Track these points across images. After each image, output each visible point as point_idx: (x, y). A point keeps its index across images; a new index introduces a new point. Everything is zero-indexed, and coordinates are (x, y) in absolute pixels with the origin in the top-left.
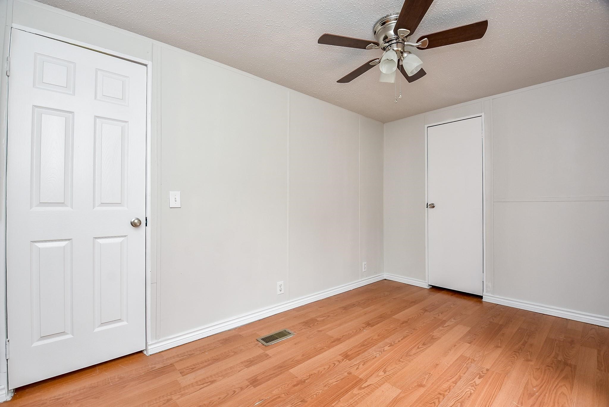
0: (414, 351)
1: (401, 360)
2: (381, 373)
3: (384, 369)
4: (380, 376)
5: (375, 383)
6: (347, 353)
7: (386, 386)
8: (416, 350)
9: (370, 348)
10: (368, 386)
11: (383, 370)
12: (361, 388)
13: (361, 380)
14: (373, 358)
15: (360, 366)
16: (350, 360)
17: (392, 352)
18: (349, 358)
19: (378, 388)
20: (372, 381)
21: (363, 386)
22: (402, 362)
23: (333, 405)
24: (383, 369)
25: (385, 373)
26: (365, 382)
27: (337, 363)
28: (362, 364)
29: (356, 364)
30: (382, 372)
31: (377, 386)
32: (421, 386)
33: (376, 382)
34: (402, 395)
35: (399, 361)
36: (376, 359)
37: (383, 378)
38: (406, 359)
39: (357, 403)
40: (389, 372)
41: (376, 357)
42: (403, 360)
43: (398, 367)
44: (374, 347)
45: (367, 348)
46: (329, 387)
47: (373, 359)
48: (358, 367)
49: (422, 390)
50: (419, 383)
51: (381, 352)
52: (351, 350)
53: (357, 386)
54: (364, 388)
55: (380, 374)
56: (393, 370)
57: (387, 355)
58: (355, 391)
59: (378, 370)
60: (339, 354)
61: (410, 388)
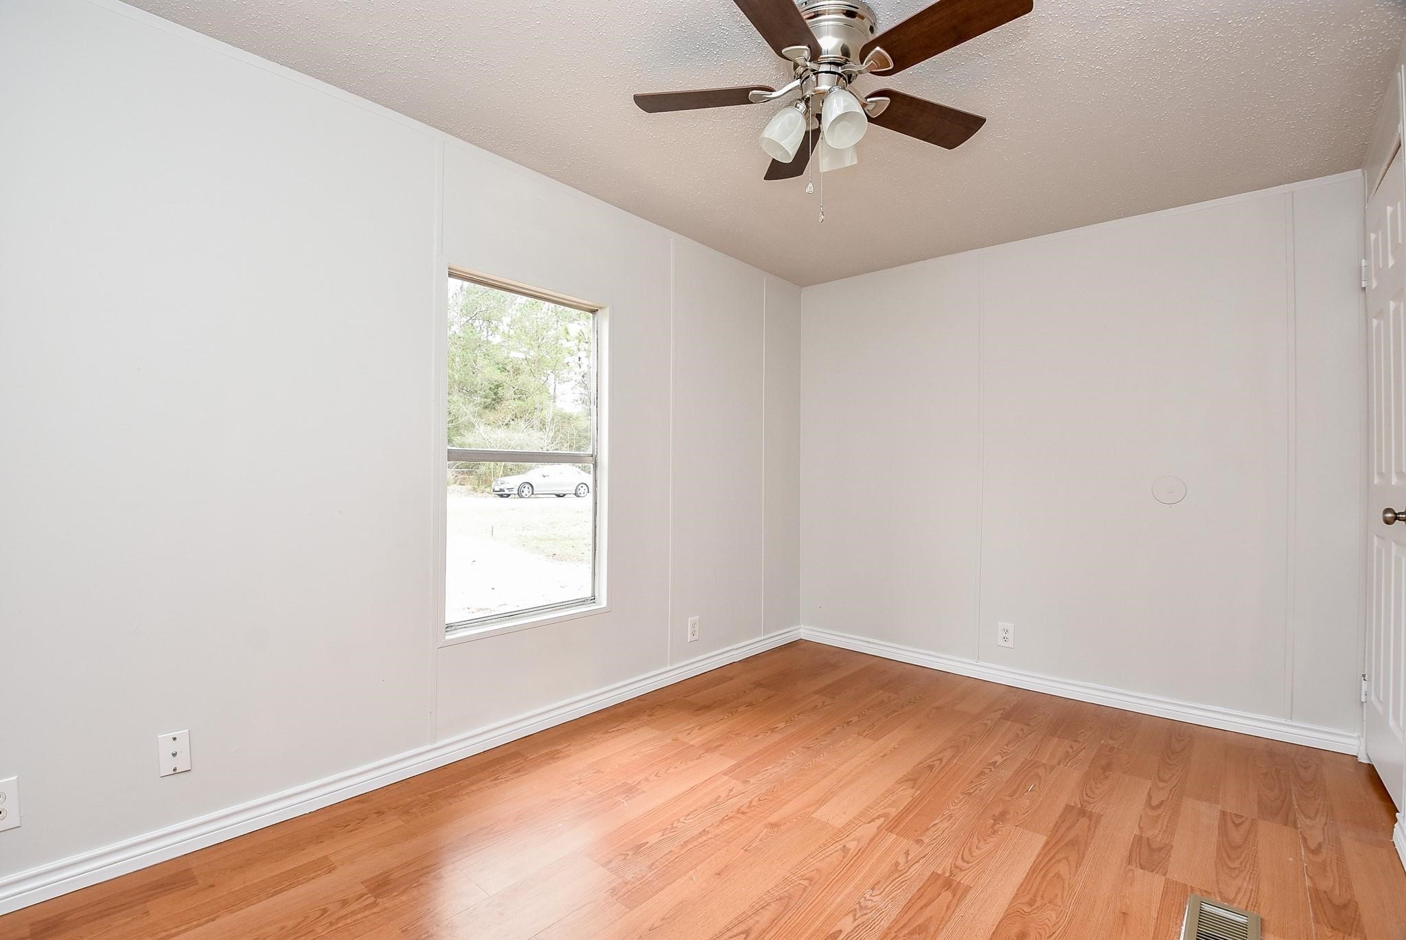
0: (766, 916)
1: (806, 883)
2: (852, 845)
3: (846, 854)
4: (853, 840)
5: (860, 826)
6: (954, 896)
7: (840, 822)
8: (758, 922)
9: (896, 921)
10: (873, 820)
11: (848, 852)
12: (886, 816)
13: (891, 829)
14: (881, 884)
15: (904, 861)
16: (935, 877)
17: (829, 910)
18: (940, 882)
19: (855, 818)
20: (869, 830)
21: (883, 819)
22: (804, 878)
23: (919, 792)
24: (849, 855)
25: (844, 846)
26: (881, 826)
27: (960, 862)
28: (901, 865)
29: (917, 866)
30: (850, 849)
31: (856, 822)
32: (774, 826)
33: (860, 828)
34: (812, 809)
35: (810, 879)
36: (872, 881)
37: (847, 836)
38: (793, 887)
39: (882, 795)
40: (836, 849)
41: (873, 889)
42: (801, 882)
43: (815, 861)
44: (885, 924)
45: (906, 919)
46: (943, 815)
47: (879, 882)
48: (907, 857)
49: (773, 818)
50: (775, 829)
51: (860, 906)
52: (948, 908)
53: (892, 820)
54: (879, 817)
55: (855, 843)
56: (827, 854)
57: (842, 896)
58: (893, 812)
59: (861, 852)
60: (972, 891)
61: (794, 821)
